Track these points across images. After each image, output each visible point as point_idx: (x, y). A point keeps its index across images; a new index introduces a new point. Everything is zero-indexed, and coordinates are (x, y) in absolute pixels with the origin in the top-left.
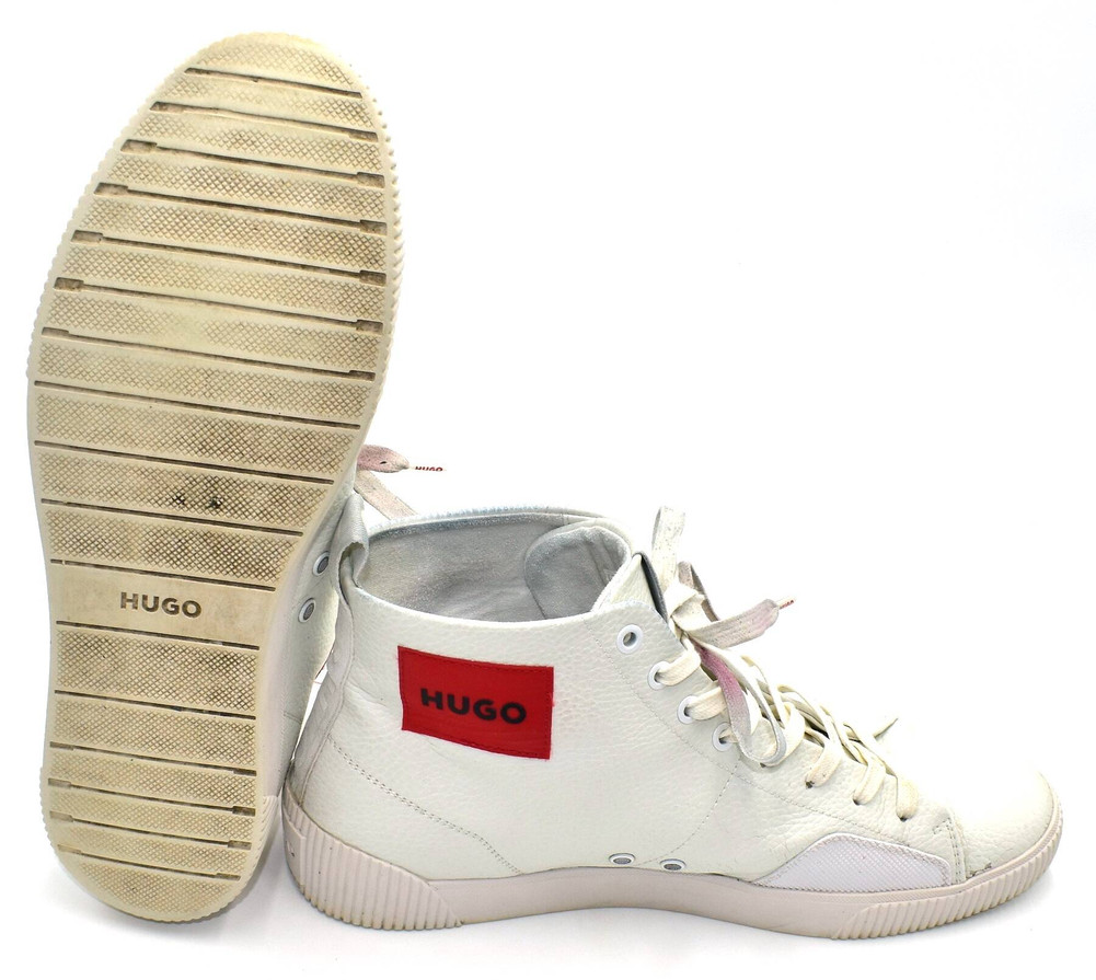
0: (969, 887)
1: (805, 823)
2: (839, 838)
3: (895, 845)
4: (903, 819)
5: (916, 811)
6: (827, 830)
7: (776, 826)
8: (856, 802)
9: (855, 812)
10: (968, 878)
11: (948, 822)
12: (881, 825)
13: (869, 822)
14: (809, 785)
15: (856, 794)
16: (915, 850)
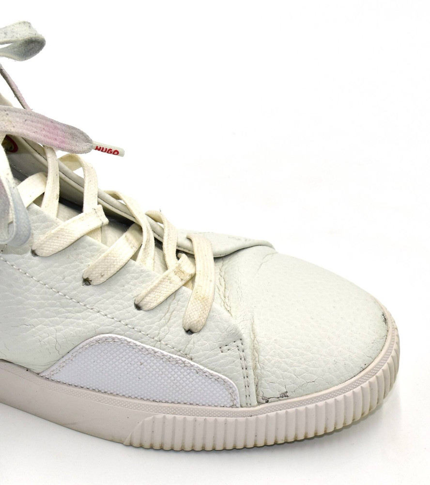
0: (257, 413)
1: (78, 319)
2: (113, 339)
3: (175, 356)
4: (189, 332)
5: (204, 326)
6: (102, 328)
7: (47, 317)
8: (138, 307)
9: (134, 316)
10: (259, 403)
11: (239, 343)
12: (162, 334)
13: (150, 328)
14: (87, 281)
15: (139, 299)
16: (196, 365)
